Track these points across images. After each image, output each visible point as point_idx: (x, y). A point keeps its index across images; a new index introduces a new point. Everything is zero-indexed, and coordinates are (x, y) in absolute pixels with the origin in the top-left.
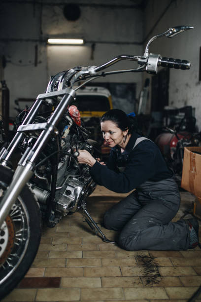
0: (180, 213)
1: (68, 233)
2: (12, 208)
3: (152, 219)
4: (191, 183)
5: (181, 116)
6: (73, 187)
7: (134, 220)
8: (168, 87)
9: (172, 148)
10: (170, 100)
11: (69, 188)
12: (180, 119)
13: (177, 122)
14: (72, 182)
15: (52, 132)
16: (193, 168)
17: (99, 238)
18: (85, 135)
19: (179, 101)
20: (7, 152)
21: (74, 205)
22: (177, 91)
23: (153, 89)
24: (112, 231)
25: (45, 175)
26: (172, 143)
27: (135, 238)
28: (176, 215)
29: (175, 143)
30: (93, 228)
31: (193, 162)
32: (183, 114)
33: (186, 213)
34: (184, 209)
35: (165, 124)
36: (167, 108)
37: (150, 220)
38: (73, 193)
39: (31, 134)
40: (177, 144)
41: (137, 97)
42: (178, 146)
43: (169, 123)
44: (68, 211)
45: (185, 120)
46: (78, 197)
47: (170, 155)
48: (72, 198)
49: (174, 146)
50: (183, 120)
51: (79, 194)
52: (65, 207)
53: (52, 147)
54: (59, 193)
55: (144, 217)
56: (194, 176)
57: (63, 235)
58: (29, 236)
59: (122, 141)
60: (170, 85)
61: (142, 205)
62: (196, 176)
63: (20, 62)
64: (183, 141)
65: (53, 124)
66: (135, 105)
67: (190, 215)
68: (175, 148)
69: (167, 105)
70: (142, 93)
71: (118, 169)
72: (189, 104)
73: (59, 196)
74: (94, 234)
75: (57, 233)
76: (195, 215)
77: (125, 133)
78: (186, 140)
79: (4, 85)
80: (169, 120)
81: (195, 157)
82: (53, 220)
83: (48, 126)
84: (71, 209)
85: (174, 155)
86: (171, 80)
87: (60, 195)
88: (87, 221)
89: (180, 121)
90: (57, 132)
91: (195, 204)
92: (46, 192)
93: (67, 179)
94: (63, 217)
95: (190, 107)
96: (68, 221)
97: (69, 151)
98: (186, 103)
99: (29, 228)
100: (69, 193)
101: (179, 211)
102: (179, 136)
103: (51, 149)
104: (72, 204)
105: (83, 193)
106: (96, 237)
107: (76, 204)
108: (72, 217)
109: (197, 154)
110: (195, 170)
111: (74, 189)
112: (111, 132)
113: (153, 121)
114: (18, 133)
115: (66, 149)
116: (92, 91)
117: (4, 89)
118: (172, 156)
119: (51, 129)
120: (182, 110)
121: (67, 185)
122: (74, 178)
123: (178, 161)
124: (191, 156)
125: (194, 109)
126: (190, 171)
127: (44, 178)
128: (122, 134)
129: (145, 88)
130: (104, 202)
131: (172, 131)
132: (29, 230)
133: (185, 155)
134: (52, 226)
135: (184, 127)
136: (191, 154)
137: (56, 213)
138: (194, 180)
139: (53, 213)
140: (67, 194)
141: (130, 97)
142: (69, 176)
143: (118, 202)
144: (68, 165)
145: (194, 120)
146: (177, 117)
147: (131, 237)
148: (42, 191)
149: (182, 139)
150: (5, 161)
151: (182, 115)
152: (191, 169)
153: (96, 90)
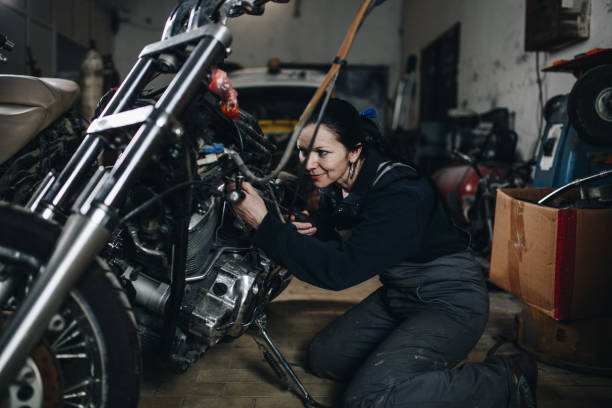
0: (486, 340)
1: (223, 385)
2: (51, 326)
3: (420, 351)
4: (513, 272)
5: (484, 129)
6: (232, 277)
7: (379, 354)
8: (455, 72)
9: (464, 197)
10: (461, 98)
11: (221, 279)
12: (482, 136)
13: (477, 141)
14: (231, 264)
15: (166, 131)
16: (518, 236)
17: (296, 399)
18: (262, 151)
19: (479, 100)
20: (57, 184)
21: (234, 319)
22: (475, 77)
23: (425, 77)
24: (328, 381)
25: (159, 245)
26: (465, 186)
27: (382, 399)
28: (477, 346)
29: (473, 186)
30: (280, 374)
31: (517, 223)
32: (489, 125)
33: (500, 339)
34: (494, 330)
35: (449, 147)
36: (454, 113)
37: (418, 354)
38: (231, 290)
39: (118, 140)
40: (476, 189)
41: (391, 95)
42: (479, 192)
43: (458, 144)
44: (219, 334)
45: (494, 138)
46: (243, 300)
47: (461, 211)
48: (228, 301)
49: (471, 193)
50: (488, 137)
51: (246, 292)
52: (211, 325)
53: (172, 174)
54: (198, 291)
55: (404, 346)
56: (520, 254)
57: (211, 391)
58: (104, 398)
59: (346, 174)
60: (461, 66)
61: (398, 319)
62: (524, 255)
63: (148, 21)
64: (490, 182)
65: (169, 109)
66: (386, 112)
67: (509, 345)
68: (473, 198)
69: (454, 105)
70: (401, 87)
71: (338, 235)
72: (501, 104)
73: (198, 297)
74: (284, 388)
75: (199, 384)
76: (523, 347)
77: (354, 157)
78: (497, 178)
79: (109, 65)
80: (458, 140)
81: (521, 210)
82: (184, 355)
83: (154, 116)
84: (227, 328)
85: (469, 213)
86: (463, 56)
87: (200, 295)
88: (267, 357)
89: (483, 140)
90: (178, 132)
91: (521, 320)
92: (165, 287)
93: (217, 257)
94: (209, 348)
95: (505, 111)
96: (226, 357)
97: (221, 188)
98: (494, 102)
99: (104, 377)
100: (221, 289)
101: (484, 336)
102: (481, 168)
103: (171, 177)
104: (229, 316)
105: (256, 290)
106: (288, 395)
107: (239, 316)
108: (237, 347)
109: (527, 204)
110: (523, 241)
111: (233, 281)
112: (320, 152)
113: (424, 142)
114: (88, 136)
115: (210, 181)
116: (295, 77)
117: (107, 72)
118: (466, 213)
119: (161, 122)
120: (486, 117)
121: (217, 270)
122: (236, 256)
123: (478, 225)
124: (512, 209)
125: (513, 115)
126: (510, 244)
127: (156, 253)
128: (347, 157)
129: (406, 76)
130: (314, 313)
131: (466, 157)
132: (104, 382)
133: (499, 207)
134: (180, 369)
135: (491, 153)
136: (512, 204)
137: (191, 338)
138: (520, 264)
139: (184, 337)
140: (216, 294)
141: (375, 96)
142: (222, 250)
143: (341, 313)
144: (218, 224)
145: (513, 137)
146: (477, 132)
147: (372, 396)
148: (156, 285)
149: (488, 176)
150: (51, 207)
151: (486, 127)
152: (514, 239)
153: (302, 76)
